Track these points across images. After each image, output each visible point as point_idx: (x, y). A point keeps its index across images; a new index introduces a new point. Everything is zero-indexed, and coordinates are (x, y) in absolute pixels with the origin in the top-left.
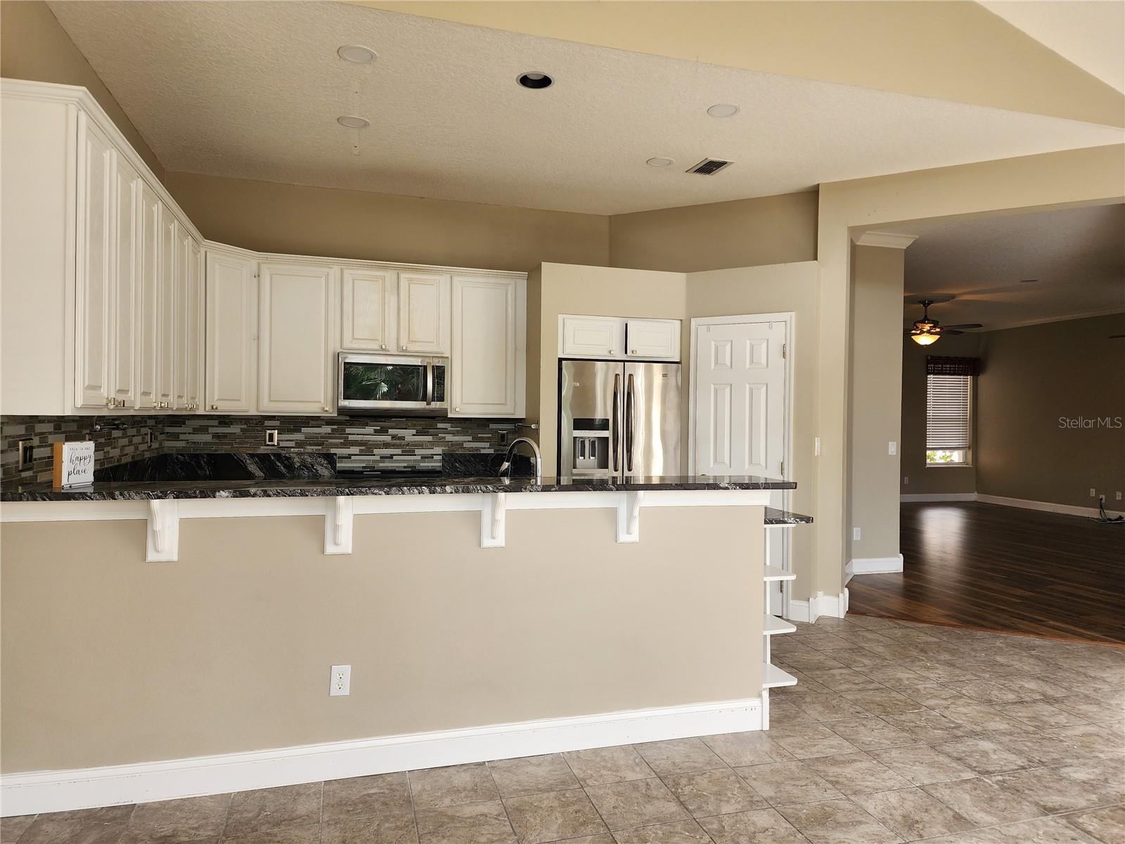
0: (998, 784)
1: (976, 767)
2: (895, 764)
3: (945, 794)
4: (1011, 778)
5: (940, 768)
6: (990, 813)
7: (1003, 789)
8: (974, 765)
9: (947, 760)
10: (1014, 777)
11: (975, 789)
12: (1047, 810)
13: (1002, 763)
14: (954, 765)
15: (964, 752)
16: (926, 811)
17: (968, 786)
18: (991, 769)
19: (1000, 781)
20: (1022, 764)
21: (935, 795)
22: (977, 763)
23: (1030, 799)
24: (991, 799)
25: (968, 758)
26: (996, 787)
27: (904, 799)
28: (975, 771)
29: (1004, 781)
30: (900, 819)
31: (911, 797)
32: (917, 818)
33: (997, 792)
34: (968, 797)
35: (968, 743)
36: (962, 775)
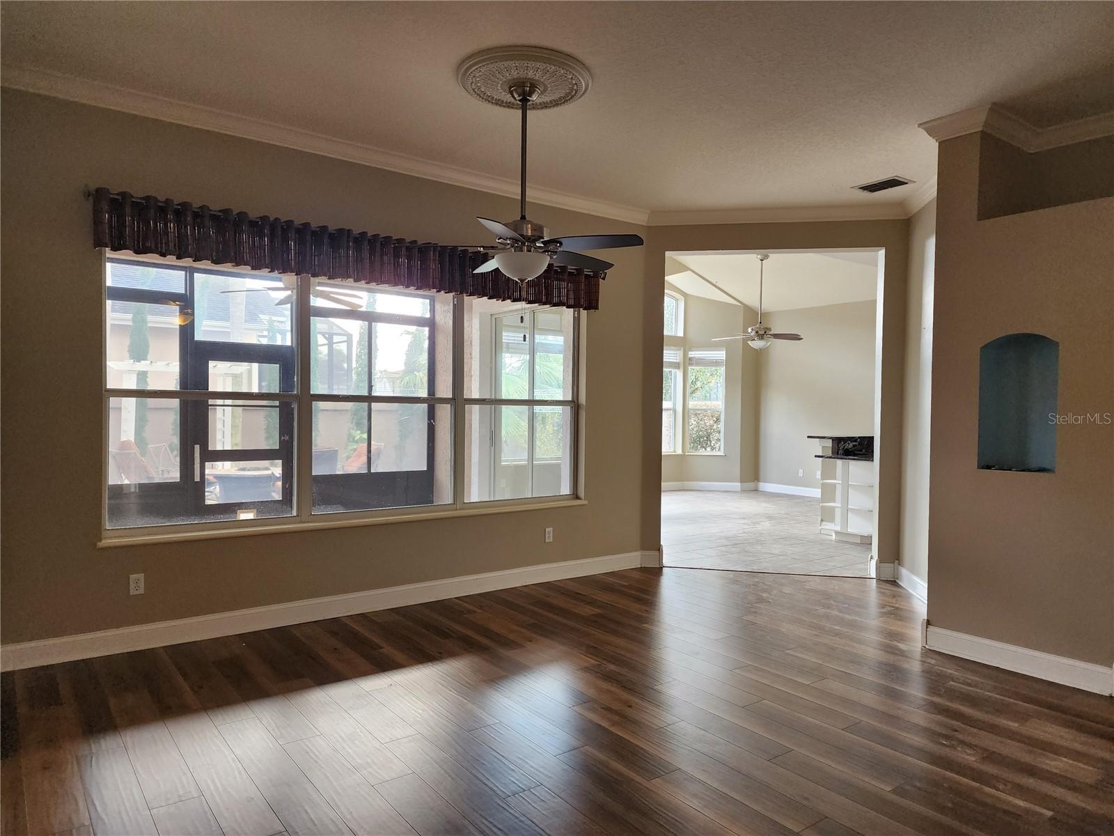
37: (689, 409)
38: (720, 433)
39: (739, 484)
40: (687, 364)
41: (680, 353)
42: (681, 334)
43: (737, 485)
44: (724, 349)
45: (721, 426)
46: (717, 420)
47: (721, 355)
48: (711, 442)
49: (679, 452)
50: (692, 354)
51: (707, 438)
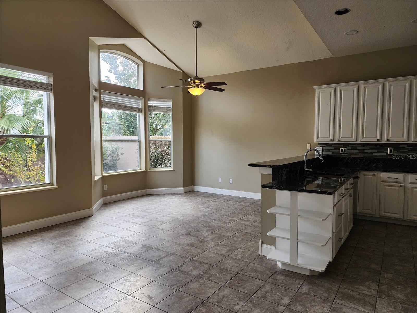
0: (187, 258)
1: (195, 262)
2: (216, 255)
3: (199, 251)
4: (184, 261)
5: (205, 258)
6: (187, 249)
7: (185, 257)
8: (196, 262)
9: (204, 261)
10: (183, 262)
11: (192, 254)
12: (173, 254)
13: (188, 266)
14: (201, 260)
15: (201, 267)
16: (201, 246)
17: (195, 254)
18: (191, 262)
19: (187, 259)
20: (182, 268)
21: (201, 250)
22: (195, 263)
23: (178, 256)
24: (188, 253)
25: (198, 264)
26: (187, 257)
27: (207, 247)
28: (195, 260)
29: (186, 259)
30: (205, 242)
31: (206, 248)
32: (202, 243)
33: (187, 255)
34: (194, 252)
35: (201, 271)
36: (197, 258)
37: (150, 141)
38: (170, 155)
39: (183, 188)
40: (147, 110)
41: (142, 102)
42: (142, 89)
43: (181, 189)
44: (171, 100)
45: (171, 150)
46: (169, 148)
47: (169, 104)
48: (165, 161)
49: (143, 169)
50: (150, 103)
51: (162, 159)
